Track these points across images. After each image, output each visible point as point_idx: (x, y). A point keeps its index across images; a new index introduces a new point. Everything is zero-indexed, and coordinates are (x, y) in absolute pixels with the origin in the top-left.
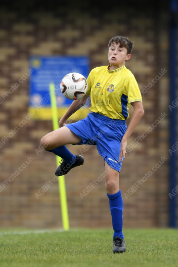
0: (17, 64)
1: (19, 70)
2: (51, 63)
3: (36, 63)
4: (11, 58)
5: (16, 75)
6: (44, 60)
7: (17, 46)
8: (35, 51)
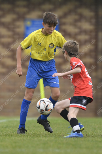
0: (18, 23)
1: (19, 27)
2: (37, 23)
3: (29, 23)
4: (14, 20)
5: (18, 30)
6: (33, 21)
7: (18, 14)
8: (28, 16)
